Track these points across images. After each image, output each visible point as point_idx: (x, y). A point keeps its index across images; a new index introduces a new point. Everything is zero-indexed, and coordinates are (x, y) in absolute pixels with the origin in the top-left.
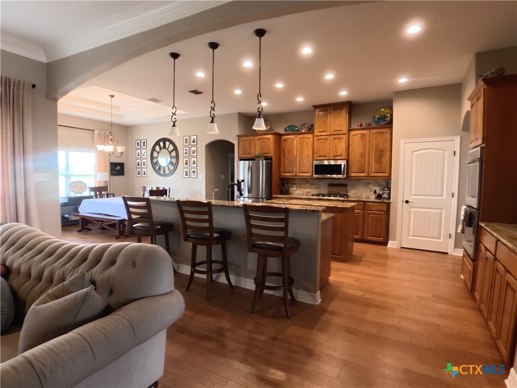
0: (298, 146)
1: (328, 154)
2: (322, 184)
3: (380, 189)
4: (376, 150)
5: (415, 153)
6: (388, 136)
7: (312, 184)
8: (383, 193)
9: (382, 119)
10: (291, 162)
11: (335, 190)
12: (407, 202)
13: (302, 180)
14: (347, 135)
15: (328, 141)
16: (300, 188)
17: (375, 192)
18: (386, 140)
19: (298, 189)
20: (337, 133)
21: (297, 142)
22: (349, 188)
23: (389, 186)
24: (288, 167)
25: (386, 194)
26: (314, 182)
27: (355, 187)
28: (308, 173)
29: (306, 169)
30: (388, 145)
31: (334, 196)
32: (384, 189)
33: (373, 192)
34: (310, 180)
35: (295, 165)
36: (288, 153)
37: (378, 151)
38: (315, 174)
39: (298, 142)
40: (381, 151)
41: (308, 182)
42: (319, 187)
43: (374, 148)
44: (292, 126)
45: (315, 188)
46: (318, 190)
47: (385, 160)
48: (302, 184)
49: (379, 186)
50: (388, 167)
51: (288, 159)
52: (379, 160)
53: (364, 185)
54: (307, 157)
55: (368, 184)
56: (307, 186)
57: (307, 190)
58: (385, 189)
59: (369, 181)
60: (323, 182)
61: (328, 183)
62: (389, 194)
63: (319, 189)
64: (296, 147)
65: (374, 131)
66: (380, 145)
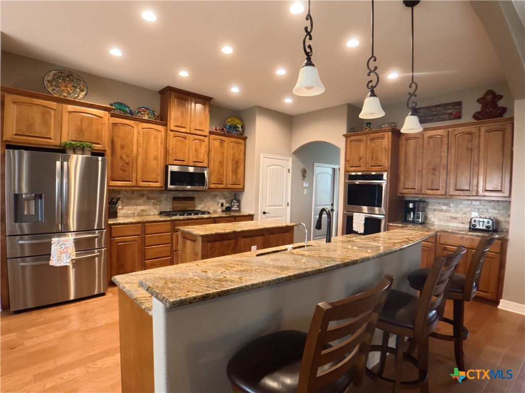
0: (141, 139)
1: (187, 158)
2: (163, 198)
3: (226, 201)
4: (233, 160)
5: (269, 168)
6: (242, 147)
7: (149, 198)
8: (232, 206)
9: (234, 128)
10: (128, 164)
11: (181, 205)
12: (264, 213)
13: (133, 193)
14: (208, 137)
15: (187, 141)
16: (128, 205)
17: (222, 205)
18: (241, 151)
19: (126, 208)
20: (198, 132)
21: (138, 133)
22: (197, 201)
23: (237, 198)
24: (121, 172)
25: (236, 206)
26: (151, 196)
27: (203, 201)
28: (157, 182)
29: (153, 176)
30: (242, 157)
31: (180, 215)
32: (232, 201)
33: (220, 205)
34: (145, 192)
35: (135, 168)
36: (122, 147)
37: (235, 162)
38: (171, 184)
39: (141, 133)
40: (237, 162)
41: (143, 196)
42: (158, 202)
43: (231, 158)
44: (121, 104)
45: (154, 204)
46: (157, 206)
47: (240, 171)
48: (133, 198)
49: (225, 198)
50: (242, 180)
51: (121, 158)
52: (235, 171)
53: (211, 198)
54: (156, 158)
55: (215, 196)
56: (141, 201)
57: (142, 208)
58: (234, 201)
59: (216, 193)
60: (165, 195)
61: (173, 196)
62: (239, 206)
63: (159, 205)
64: (138, 140)
65: (232, 139)
66: (237, 155)
